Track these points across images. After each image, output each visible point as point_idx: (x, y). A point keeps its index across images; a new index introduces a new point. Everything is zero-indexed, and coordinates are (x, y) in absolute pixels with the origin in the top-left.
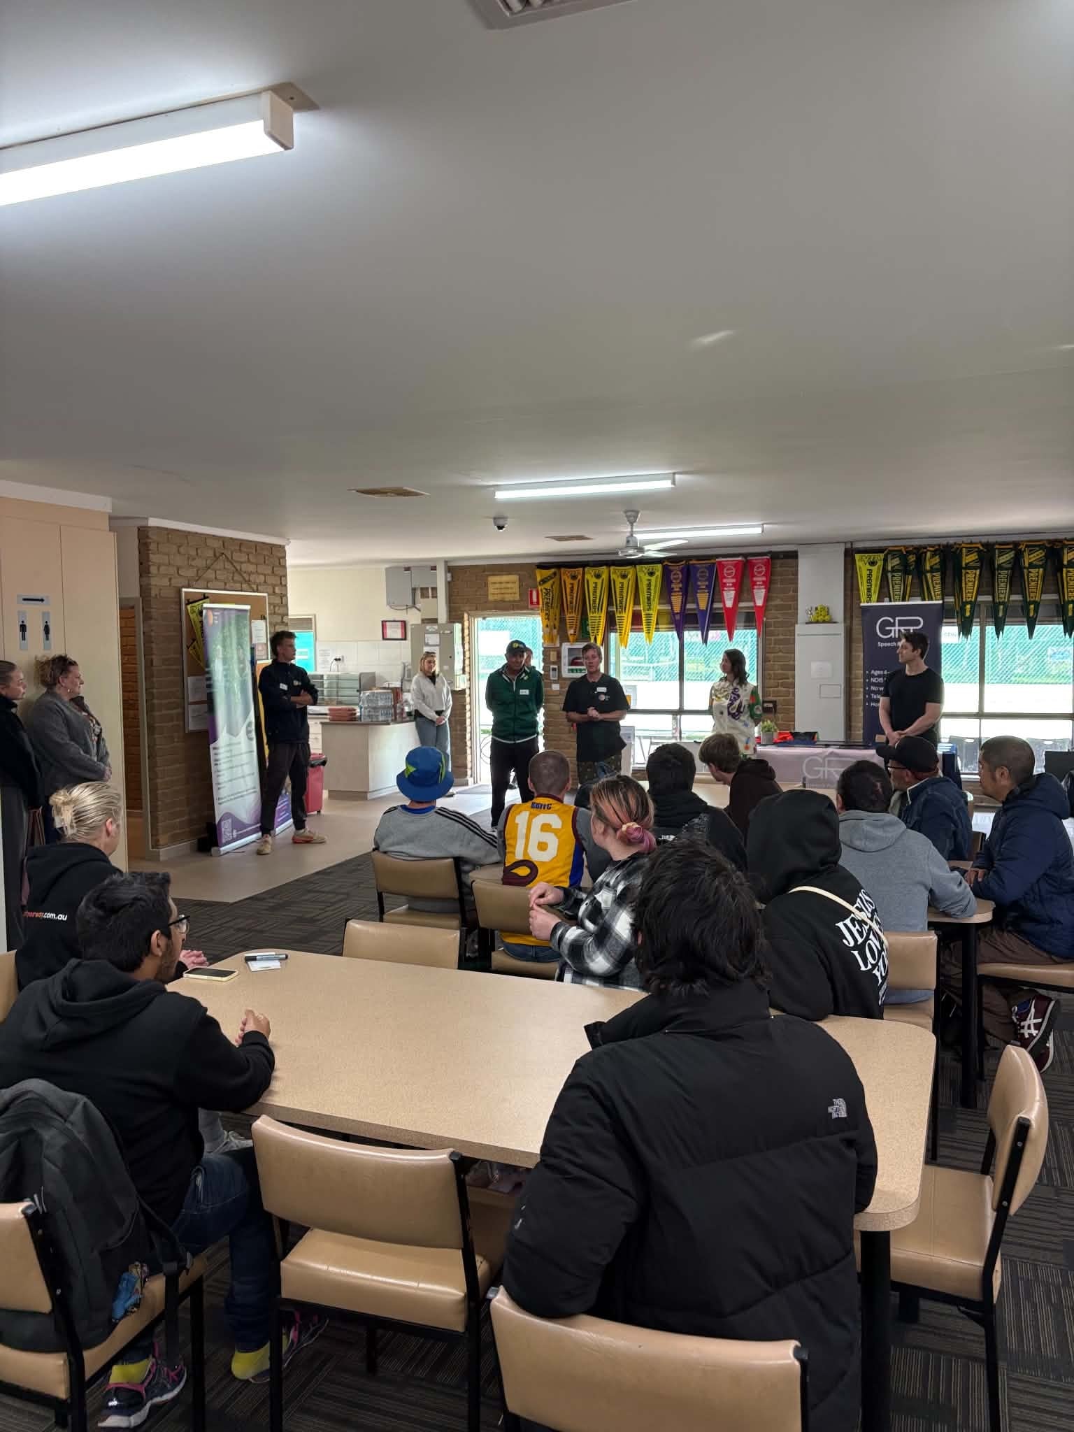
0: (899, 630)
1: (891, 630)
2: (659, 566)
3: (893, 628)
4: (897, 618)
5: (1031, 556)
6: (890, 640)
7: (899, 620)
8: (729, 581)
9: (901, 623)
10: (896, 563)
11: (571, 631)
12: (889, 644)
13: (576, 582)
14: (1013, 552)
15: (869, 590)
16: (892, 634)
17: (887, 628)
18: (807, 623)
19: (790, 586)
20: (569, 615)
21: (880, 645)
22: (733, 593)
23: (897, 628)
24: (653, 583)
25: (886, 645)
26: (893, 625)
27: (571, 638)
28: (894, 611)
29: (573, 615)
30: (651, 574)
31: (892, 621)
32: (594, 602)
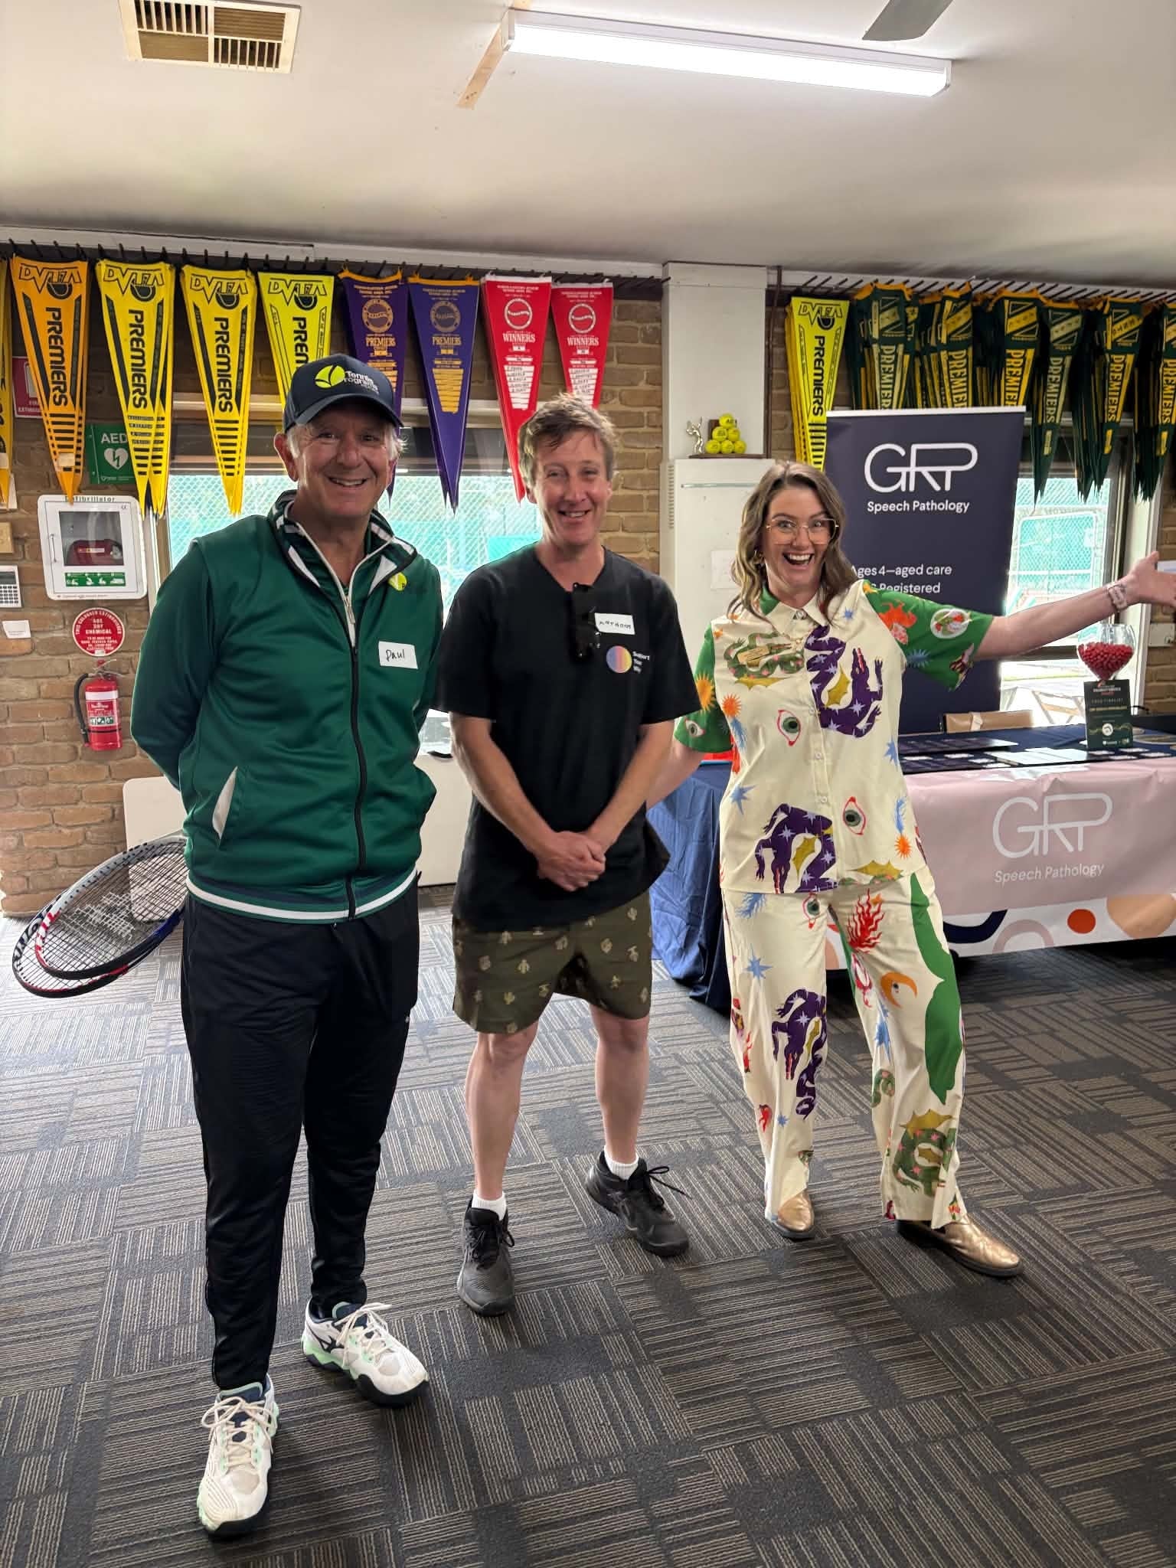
0: (919, 475)
1: (899, 475)
2: (328, 283)
3: (903, 470)
4: (915, 448)
5: (1117, 326)
6: (897, 497)
7: (918, 451)
8: (519, 339)
9: (924, 458)
10: (887, 322)
11: (67, 460)
12: (892, 507)
13: (67, 306)
14: (1079, 318)
15: (818, 385)
16: (902, 483)
17: (890, 470)
18: (691, 457)
19: (642, 367)
20: (54, 409)
21: (873, 508)
22: (528, 371)
23: (913, 469)
24: (312, 330)
25: (885, 507)
26: (905, 462)
27: (68, 481)
28: (905, 431)
29: (69, 409)
30: (306, 302)
31: (902, 452)
32: (139, 372)
